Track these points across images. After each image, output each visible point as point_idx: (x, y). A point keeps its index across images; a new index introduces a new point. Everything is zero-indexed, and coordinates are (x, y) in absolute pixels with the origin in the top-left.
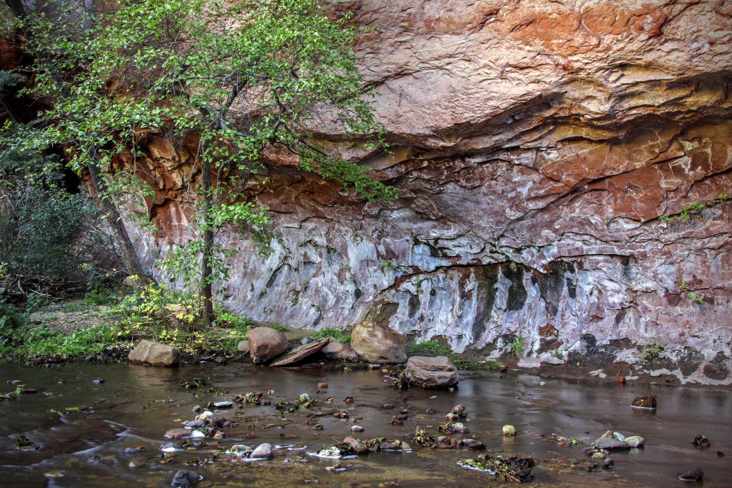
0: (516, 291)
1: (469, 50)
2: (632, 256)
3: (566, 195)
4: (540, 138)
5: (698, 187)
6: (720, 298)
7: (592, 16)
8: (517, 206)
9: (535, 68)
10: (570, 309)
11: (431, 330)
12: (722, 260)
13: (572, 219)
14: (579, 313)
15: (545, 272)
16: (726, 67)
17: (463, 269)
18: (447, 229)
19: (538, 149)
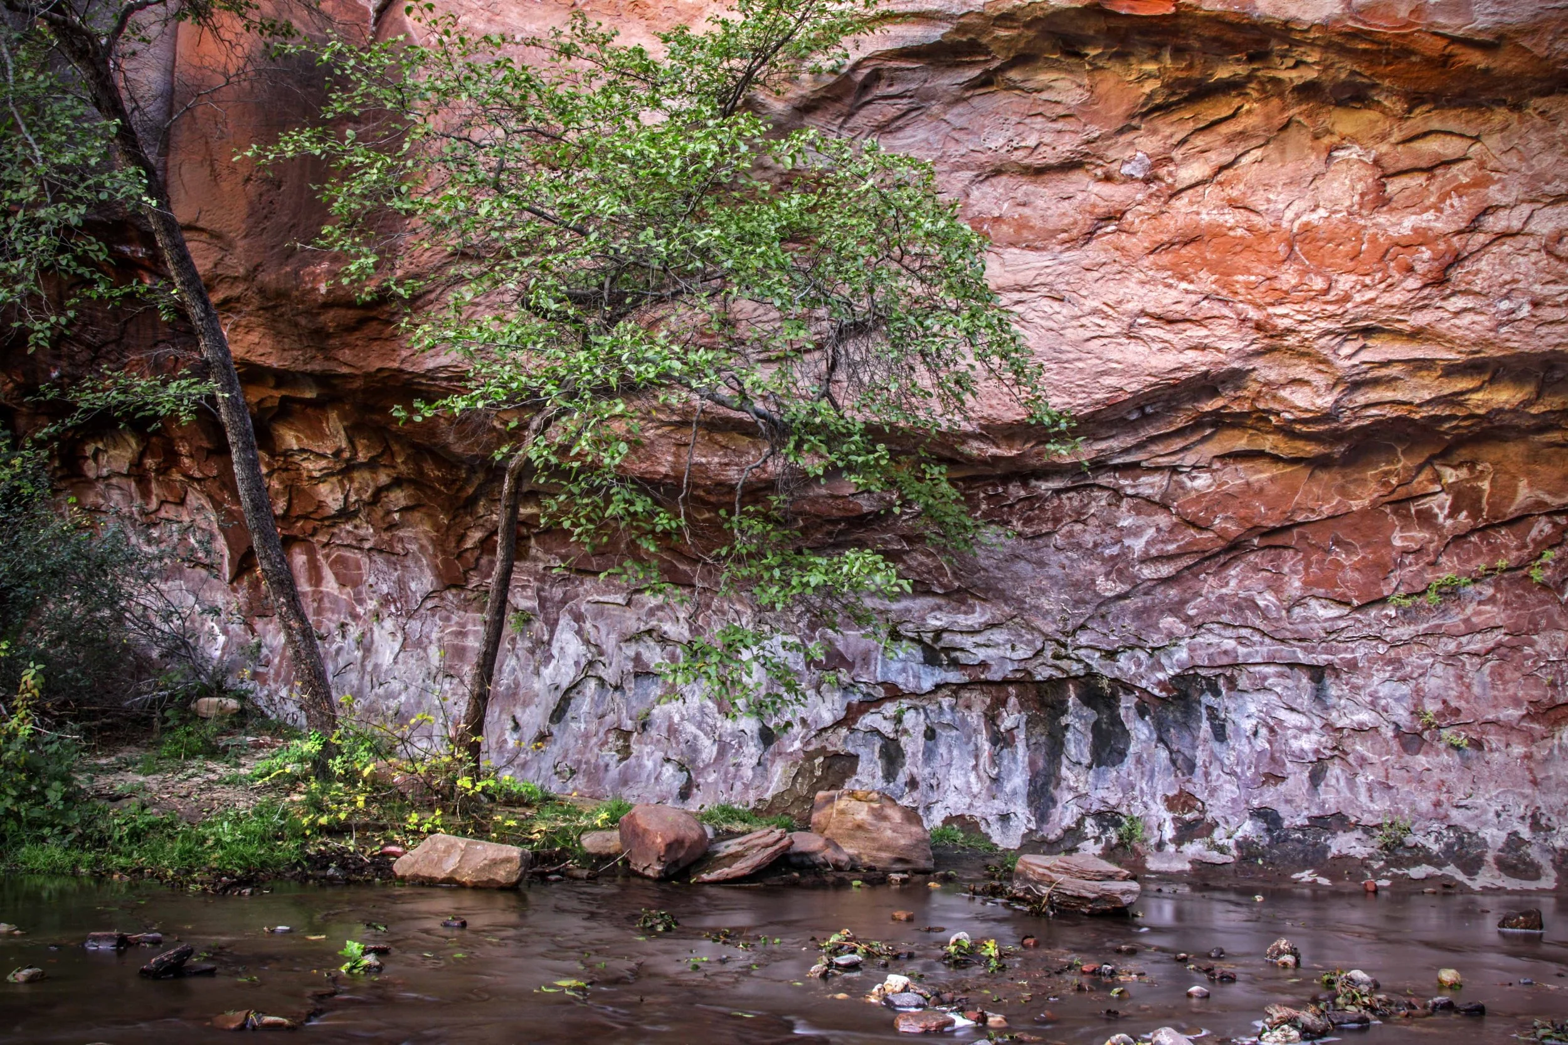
0: (1108, 730)
1: (1060, 279)
2: (1331, 665)
3: (1217, 555)
4: (1184, 449)
5: (1456, 547)
6: (1493, 739)
7: (1315, 240)
8: (1120, 572)
9: (1199, 323)
10: (1218, 764)
11: (939, 805)
12: (1491, 673)
13: (1221, 599)
14: (1238, 770)
15: (1164, 694)
16: (1558, 345)
17: (993, 690)
18: (966, 613)
19: (1174, 470)
